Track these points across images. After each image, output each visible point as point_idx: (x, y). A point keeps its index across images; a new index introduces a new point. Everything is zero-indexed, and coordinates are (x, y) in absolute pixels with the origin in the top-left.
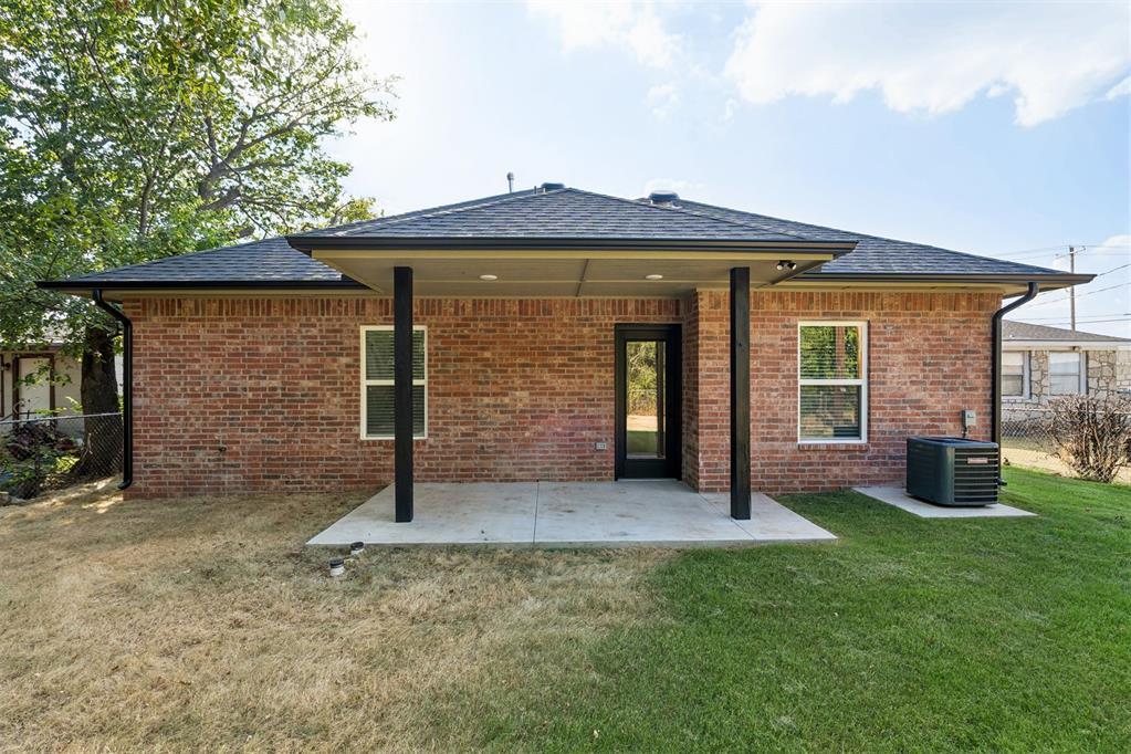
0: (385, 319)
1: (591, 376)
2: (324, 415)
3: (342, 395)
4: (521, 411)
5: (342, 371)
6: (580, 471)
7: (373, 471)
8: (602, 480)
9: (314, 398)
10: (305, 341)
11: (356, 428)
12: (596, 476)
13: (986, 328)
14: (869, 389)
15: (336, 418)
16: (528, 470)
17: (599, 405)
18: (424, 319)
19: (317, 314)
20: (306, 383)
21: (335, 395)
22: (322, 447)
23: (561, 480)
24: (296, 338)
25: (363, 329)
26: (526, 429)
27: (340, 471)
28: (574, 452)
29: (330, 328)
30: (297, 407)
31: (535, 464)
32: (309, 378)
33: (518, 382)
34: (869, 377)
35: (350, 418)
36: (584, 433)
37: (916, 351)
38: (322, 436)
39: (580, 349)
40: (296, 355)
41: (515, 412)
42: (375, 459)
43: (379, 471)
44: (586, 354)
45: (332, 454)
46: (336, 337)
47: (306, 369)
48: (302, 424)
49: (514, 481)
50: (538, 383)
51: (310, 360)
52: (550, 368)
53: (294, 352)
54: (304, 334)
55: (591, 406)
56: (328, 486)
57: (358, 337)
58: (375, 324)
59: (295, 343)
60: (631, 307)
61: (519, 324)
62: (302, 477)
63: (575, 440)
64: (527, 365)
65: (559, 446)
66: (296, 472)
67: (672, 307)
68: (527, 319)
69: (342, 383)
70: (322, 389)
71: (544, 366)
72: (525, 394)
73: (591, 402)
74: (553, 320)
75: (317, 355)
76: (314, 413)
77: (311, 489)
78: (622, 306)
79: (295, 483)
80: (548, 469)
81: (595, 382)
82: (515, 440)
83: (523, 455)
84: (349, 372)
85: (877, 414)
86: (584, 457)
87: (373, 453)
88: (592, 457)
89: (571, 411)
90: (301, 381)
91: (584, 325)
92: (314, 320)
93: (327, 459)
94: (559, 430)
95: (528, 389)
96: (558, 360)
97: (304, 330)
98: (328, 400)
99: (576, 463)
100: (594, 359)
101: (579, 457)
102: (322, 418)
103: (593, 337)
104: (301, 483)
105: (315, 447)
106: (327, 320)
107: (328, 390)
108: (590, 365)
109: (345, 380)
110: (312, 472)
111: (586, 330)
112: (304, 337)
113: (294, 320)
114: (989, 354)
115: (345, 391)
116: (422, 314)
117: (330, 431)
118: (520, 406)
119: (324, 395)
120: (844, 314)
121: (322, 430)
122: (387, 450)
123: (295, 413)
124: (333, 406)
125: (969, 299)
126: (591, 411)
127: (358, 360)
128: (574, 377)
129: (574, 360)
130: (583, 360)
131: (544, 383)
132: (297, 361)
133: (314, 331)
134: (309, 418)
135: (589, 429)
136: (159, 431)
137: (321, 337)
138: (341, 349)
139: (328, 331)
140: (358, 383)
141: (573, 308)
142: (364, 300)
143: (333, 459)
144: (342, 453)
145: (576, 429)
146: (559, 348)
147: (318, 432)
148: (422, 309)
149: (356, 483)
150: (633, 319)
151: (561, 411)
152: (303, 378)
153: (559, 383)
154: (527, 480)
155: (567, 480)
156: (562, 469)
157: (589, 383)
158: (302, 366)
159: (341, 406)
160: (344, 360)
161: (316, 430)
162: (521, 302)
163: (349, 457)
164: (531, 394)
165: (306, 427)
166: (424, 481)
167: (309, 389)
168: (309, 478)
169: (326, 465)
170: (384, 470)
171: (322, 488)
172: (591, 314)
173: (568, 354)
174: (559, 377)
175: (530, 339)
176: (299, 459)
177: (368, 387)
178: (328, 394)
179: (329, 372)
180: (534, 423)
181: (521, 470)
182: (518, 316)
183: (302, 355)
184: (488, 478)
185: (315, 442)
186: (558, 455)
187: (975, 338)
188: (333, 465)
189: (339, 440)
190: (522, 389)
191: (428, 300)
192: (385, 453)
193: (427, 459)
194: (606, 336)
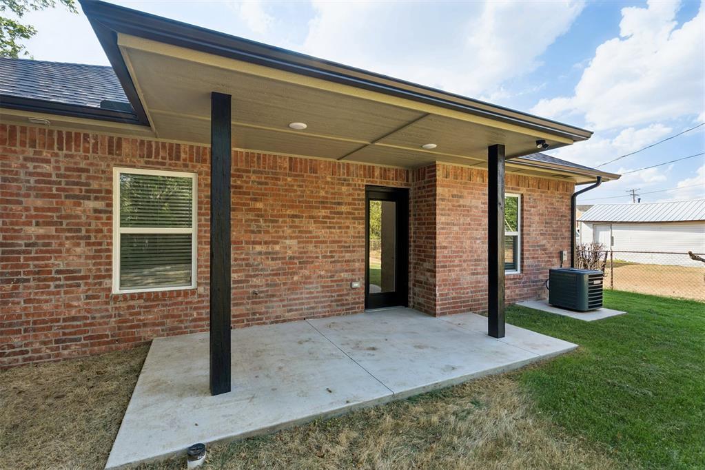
0: (147, 162)
1: (348, 227)
2: (62, 267)
3: (88, 244)
4: (290, 258)
5: (88, 217)
6: (340, 307)
7: (131, 327)
8: (356, 313)
9: (46, 248)
10: (32, 180)
11: (107, 281)
12: (350, 310)
13: (569, 202)
14: (522, 238)
15: (80, 271)
16: (296, 310)
17: (354, 251)
18: (193, 167)
19: (51, 146)
20: (32, 230)
21: (78, 245)
22: (57, 307)
23: (324, 316)
24: (17, 173)
25: (117, 172)
26: (294, 273)
27: (85, 332)
28: (335, 291)
29: (72, 165)
30: (18, 259)
31: (303, 304)
32: (38, 224)
33: (288, 231)
34: (522, 230)
35: (99, 270)
36: (342, 274)
37: (542, 215)
38: (58, 293)
39: (339, 204)
40: (18, 195)
41: (284, 258)
42: (131, 314)
43: (138, 326)
44: (344, 209)
45: (73, 313)
46: (80, 177)
47: (33, 213)
48: (28, 281)
49: (284, 321)
50: (306, 232)
51: (39, 203)
52: (315, 219)
53: (15, 191)
54: (31, 169)
55: (348, 252)
56: (66, 352)
57: (110, 179)
58: (134, 167)
59: (16, 180)
60: (377, 173)
61: (289, 179)
62: (26, 345)
63: (335, 281)
64: (296, 216)
65: (323, 287)
66: (16, 340)
67: (404, 175)
68: (296, 176)
69: (87, 231)
70: (58, 237)
71: (312, 217)
72: (294, 242)
73: (347, 249)
74: (317, 177)
75: (53, 196)
76: (46, 266)
77: (40, 358)
78: (370, 172)
79: (15, 354)
80: (313, 308)
81: (351, 232)
82: (285, 284)
83: (293, 296)
84: (98, 218)
85: (526, 254)
86: (341, 295)
87: (129, 307)
88: (348, 294)
89: (332, 257)
90: (26, 228)
91: (343, 184)
92: (46, 154)
93: (65, 320)
94: (323, 273)
95: (296, 237)
96: (323, 213)
97: (30, 165)
98: (68, 251)
99: (336, 301)
100: (349, 213)
101: (338, 296)
102: (58, 272)
103: (350, 195)
104: (22, 353)
105: (45, 306)
106: (66, 156)
107: (67, 238)
108: (347, 218)
109: (93, 227)
110: (43, 338)
111: (344, 189)
112: (31, 174)
113: (15, 152)
114: (570, 217)
115: (93, 240)
116: (191, 160)
117: (70, 286)
118: (289, 253)
119: (61, 244)
120: (512, 189)
121: (57, 286)
122: (148, 304)
123: (17, 266)
124: (76, 256)
125: (563, 185)
126: (348, 256)
127: (110, 205)
128: (334, 228)
129: (335, 213)
130: (341, 213)
131: (310, 232)
132: (20, 203)
133: (47, 168)
134: (38, 273)
135: (346, 271)
137: (58, 176)
138: (87, 191)
139: (67, 169)
140: (110, 231)
141: (335, 169)
142: (120, 139)
143: (74, 319)
144: (88, 311)
145: (336, 272)
146: (323, 202)
147: (52, 289)
148: (191, 155)
149: (108, 343)
150: (378, 182)
151: (325, 257)
152: (29, 224)
153: (322, 233)
154: (295, 320)
155: (329, 316)
156: (325, 307)
157: (346, 233)
158: (27, 209)
159: (87, 257)
160: (91, 204)
161: (49, 286)
162: (291, 159)
163: (98, 315)
164: (299, 242)
165: (32, 283)
166: (191, 332)
167: (38, 237)
168: (37, 346)
169: (63, 328)
170: (145, 325)
171: (58, 355)
172: (348, 175)
173: (330, 208)
174: (323, 228)
175: (299, 193)
176: (22, 324)
177: (122, 235)
178: (68, 244)
179: (68, 217)
180: (301, 268)
181: (290, 311)
182: (288, 171)
183: (28, 196)
184: (260, 322)
185: (46, 301)
186: (321, 294)
187: (565, 210)
188: (73, 327)
189: (83, 296)
190: (291, 238)
191: (198, 148)
192: (146, 307)
193: (196, 308)
194: (359, 195)
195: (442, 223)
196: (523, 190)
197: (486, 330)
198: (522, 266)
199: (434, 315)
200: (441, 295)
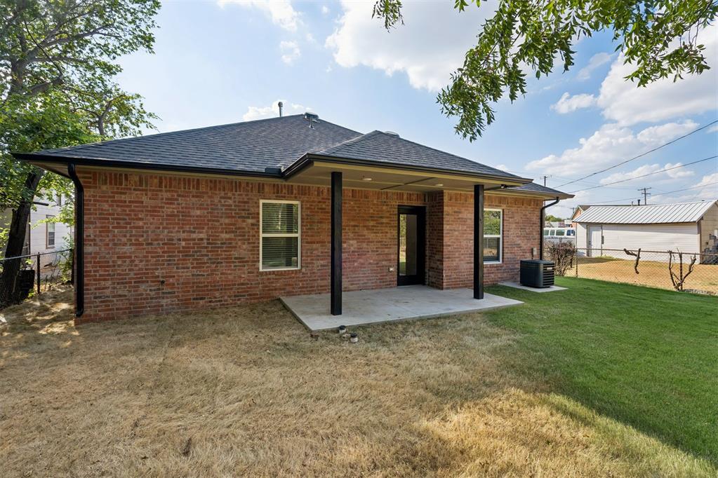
0: (277, 196)
1: (387, 233)
2: (237, 256)
3: (249, 243)
4: (353, 252)
5: (248, 228)
6: (382, 285)
7: (269, 290)
8: (391, 287)
9: (229, 245)
10: (224, 208)
11: (257, 264)
12: (389, 286)
13: (539, 214)
14: (503, 239)
15: (244, 258)
16: (356, 284)
17: (390, 248)
18: (300, 198)
19: (232, 190)
20: (225, 236)
21: (244, 244)
22: (235, 277)
23: (373, 289)
24: (217, 206)
25: (261, 202)
26: (354, 261)
27: (247, 292)
28: (379, 273)
29: (241, 200)
30: (217, 251)
31: (359, 280)
32: (226, 233)
33: (351, 235)
34: (503, 234)
35: (254, 258)
36: (383, 263)
37: (518, 223)
38: (235, 270)
39: (381, 217)
40: (217, 217)
41: (349, 252)
42: (269, 283)
43: (272, 290)
44: (384, 220)
45: (242, 281)
46: (244, 206)
47: (224, 226)
48: (222, 263)
49: (348, 291)
50: (361, 236)
51: (227, 221)
52: (368, 228)
53: (216, 215)
54: (223, 203)
55: (386, 248)
56: (239, 302)
57: (259, 207)
58: (270, 199)
59: (217, 209)
60: (405, 197)
61: (352, 203)
62: (222, 297)
63: (379, 267)
64: (357, 226)
65: (372, 270)
66: (217, 294)
67: (423, 198)
68: (356, 201)
69: (248, 236)
70: (235, 240)
71: (365, 226)
72: (355, 242)
73: (386, 246)
74: (368, 201)
75: (233, 217)
76: (230, 255)
77: (227, 304)
78: (401, 196)
79: (216, 301)
80: (365, 283)
81: (389, 235)
82: (349, 268)
83: (354, 276)
84: (253, 229)
85: (506, 250)
86: (383, 276)
87: (268, 279)
88: (386, 275)
89: (377, 251)
90: (220, 234)
91: (384, 205)
92: (230, 194)
93: (238, 285)
94: (372, 261)
95: (356, 239)
96: (372, 223)
97: (223, 201)
98: (240, 247)
99: (379, 279)
100: (387, 223)
101: (381, 276)
102: (236, 258)
103: (388, 212)
104: (220, 301)
105: (230, 277)
106: (239, 195)
107: (239, 240)
108: (387, 227)
109: (251, 234)
110: (229, 294)
111: (384, 208)
112: (223, 205)
113: (216, 194)
114: (539, 225)
115: (251, 241)
116: (299, 194)
117: (241, 266)
118: (352, 249)
119: (237, 243)
120: (496, 206)
121: (235, 266)
122: (277, 277)
123: (217, 255)
124: (243, 250)
125: (534, 202)
126: (386, 250)
127: (258, 221)
128: (378, 233)
129: (379, 224)
130: (382, 223)
131: (365, 236)
132: (219, 221)
133: (230, 202)
134: (227, 259)
135: (386, 260)
136: (108, 271)
137: (235, 206)
138: (248, 214)
139: (239, 202)
140: (259, 236)
141: (379, 195)
142: (263, 184)
143: (243, 284)
144: (249, 280)
145: (380, 261)
146: (372, 217)
147: (233, 268)
148: (299, 191)
149: (257, 298)
150: (406, 203)
151: (372, 251)
152: (222, 232)
153: (371, 236)
154: (355, 290)
155: (375, 289)
156: (372, 283)
157: (386, 236)
158: (221, 224)
159: (248, 250)
160: (250, 221)
161: (231, 266)
162: (353, 190)
163: (253, 283)
164: (358, 242)
165: (224, 264)
166: (299, 295)
167: (226, 239)
168: (226, 298)
169: (238, 289)
170: (276, 290)
171: (235, 304)
172: (387, 199)
173: (376, 220)
174: (372, 233)
175: (357, 211)
176: (220, 286)
177: (263, 238)
178: (239, 243)
179: (239, 228)
180: (358, 258)
181: (352, 284)
182: (351, 198)
183: (222, 217)
185: (230, 274)
186: (371, 275)
187: (536, 219)
188: (242, 288)
189: (246, 272)
190: (353, 239)
191: (302, 187)
192: (276, 279)
193: (301, 281)
194: (393, 211)
195: (448, 230)
196: (504, 207)
197: (473, 296)
198: (503, 258)
199: (442, 289)
200: (447, 276)
